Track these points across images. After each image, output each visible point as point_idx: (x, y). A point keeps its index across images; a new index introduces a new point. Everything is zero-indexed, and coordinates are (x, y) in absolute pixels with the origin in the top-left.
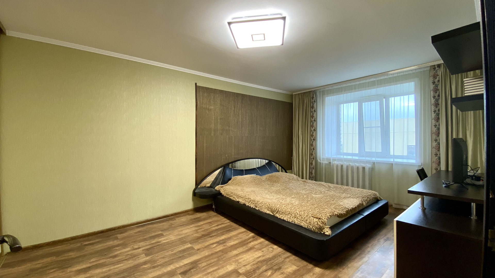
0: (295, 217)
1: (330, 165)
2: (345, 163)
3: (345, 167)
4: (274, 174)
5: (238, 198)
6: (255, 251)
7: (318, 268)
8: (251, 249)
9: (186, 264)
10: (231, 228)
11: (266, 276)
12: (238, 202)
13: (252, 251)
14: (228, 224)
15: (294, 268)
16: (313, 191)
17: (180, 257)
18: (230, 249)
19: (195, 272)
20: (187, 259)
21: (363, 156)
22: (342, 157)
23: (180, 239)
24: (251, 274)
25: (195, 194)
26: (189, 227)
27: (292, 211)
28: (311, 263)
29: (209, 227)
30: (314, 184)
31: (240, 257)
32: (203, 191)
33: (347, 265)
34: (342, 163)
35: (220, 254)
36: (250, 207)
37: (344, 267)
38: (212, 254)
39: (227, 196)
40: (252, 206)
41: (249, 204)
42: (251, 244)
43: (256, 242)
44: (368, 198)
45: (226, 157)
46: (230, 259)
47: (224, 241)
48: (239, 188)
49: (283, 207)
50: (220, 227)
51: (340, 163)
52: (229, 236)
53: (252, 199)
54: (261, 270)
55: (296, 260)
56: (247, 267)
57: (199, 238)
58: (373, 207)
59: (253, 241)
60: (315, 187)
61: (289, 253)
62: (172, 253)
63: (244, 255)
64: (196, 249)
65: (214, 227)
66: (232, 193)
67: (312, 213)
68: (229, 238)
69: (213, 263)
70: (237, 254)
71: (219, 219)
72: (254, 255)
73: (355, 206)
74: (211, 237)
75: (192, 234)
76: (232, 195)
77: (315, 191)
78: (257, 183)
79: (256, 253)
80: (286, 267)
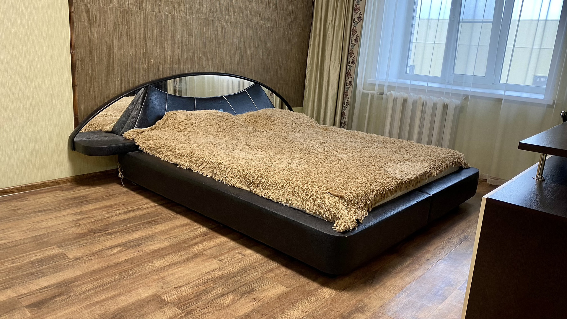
0: (293, 194)
1: (382, 98)
2: (412, 94)
3: (410, 103)
4: (264, 111)
5: (175, 157)
6: (204, 260)
7: (327, 289)
8: (196, 256)
9: (45, 288)
10: (157, 218)
11: (220, 305)
12: (176, 165)
13: (198, 260)
14: (152, 209)
15: (281, 289)
16: (339, 146)
17: (32, 274)
18: (149, 257)
19: (64, 302)
20: (48, 278)
21: (449, 83)
22: (408, 82)
23: (35, 239)
24: (191, 302)
25: (73, 145)
26: (59, 215)
27: (288, 182)
28: (314, 280)
29: (107, 216)
30: (343, 134)
31: (170, 271)
32: (94, 139)
33: (384, 284)
34: (405, 95)
35: (127, 266)
36: (202, 175)
37: (378, 286)
38: (108, 267)
39: (151, 153)
40: (206, 173)
41: (200, 169)
42: (197, 247)
43: (208, 244)
44: (443, 162)
45: (152, 65)
46: (146, 276)
47: (138, 243)
48: (180, 137)
49: (270, 175)
50: (132, 214)
51: (401, 95)
52: (150, 232)
53: (207, 158)
54: (212, 296)
55: (287, 276)
56: (182, 289)
57: (82, 236)
58: (450, 180)
59: (201, 242)
60: (344, 140)
61: (274, 262)
62: (12, 265)
63: (179, 267)
64: (71, 257)
65: (118, 215)
66: (162, 146)
67: (327, 185)
68: (150, 236)
69: (109, 283)
70: (164, 265)
71: (131, 200)
72: (200, 267)
73: (414, 176)
74: (109, 234)
75: (66, 229)
76: (162, 150)
77: (342, 147)
78: (224, 127)
79: (206, 264)
80: (264, 288)
